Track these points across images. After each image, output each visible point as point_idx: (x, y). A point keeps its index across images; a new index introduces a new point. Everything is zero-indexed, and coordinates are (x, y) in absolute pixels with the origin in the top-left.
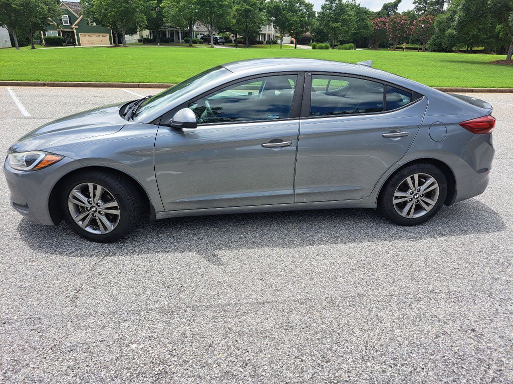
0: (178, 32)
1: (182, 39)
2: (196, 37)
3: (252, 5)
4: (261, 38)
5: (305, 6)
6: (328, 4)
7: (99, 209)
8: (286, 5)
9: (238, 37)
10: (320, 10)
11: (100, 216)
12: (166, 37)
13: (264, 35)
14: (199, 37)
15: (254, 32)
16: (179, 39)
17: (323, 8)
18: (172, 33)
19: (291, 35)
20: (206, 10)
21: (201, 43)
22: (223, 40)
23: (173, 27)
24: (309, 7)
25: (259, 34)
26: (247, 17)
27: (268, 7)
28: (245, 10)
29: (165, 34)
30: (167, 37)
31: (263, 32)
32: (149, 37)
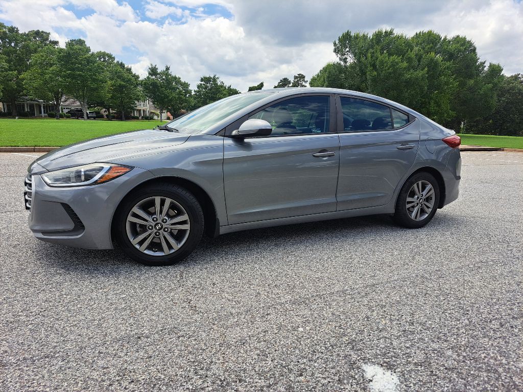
0: (40, 107)
1: (44, 113)
2: (62, 111)
3: (128, 81)
4: (136, 114)
5: (181, 85)
6: (204, 84)
7: (165, 225)
8: (163, 82)
9: (111, 111)
10: (196, 89)
11: (165, 234)
12: (24, 110)
13: (140, 111)
14: (65, 111)
15: (129, 108)
16: (41, 113)
17: (198, 87)
18: (32, 106)
19: (169, 111)
20: (78, 83)
21: (68, 117)
22: (94, 115)
23: (34, 100)
24: (186, 85)
25: (134, 110)
26: (122, 92)
27: (145, 84)
28: (119, 86)
29: (24, 108)
30: (26, 110)
31: (138, 108)
32: (3, 110)
